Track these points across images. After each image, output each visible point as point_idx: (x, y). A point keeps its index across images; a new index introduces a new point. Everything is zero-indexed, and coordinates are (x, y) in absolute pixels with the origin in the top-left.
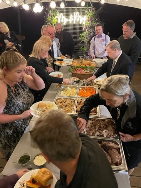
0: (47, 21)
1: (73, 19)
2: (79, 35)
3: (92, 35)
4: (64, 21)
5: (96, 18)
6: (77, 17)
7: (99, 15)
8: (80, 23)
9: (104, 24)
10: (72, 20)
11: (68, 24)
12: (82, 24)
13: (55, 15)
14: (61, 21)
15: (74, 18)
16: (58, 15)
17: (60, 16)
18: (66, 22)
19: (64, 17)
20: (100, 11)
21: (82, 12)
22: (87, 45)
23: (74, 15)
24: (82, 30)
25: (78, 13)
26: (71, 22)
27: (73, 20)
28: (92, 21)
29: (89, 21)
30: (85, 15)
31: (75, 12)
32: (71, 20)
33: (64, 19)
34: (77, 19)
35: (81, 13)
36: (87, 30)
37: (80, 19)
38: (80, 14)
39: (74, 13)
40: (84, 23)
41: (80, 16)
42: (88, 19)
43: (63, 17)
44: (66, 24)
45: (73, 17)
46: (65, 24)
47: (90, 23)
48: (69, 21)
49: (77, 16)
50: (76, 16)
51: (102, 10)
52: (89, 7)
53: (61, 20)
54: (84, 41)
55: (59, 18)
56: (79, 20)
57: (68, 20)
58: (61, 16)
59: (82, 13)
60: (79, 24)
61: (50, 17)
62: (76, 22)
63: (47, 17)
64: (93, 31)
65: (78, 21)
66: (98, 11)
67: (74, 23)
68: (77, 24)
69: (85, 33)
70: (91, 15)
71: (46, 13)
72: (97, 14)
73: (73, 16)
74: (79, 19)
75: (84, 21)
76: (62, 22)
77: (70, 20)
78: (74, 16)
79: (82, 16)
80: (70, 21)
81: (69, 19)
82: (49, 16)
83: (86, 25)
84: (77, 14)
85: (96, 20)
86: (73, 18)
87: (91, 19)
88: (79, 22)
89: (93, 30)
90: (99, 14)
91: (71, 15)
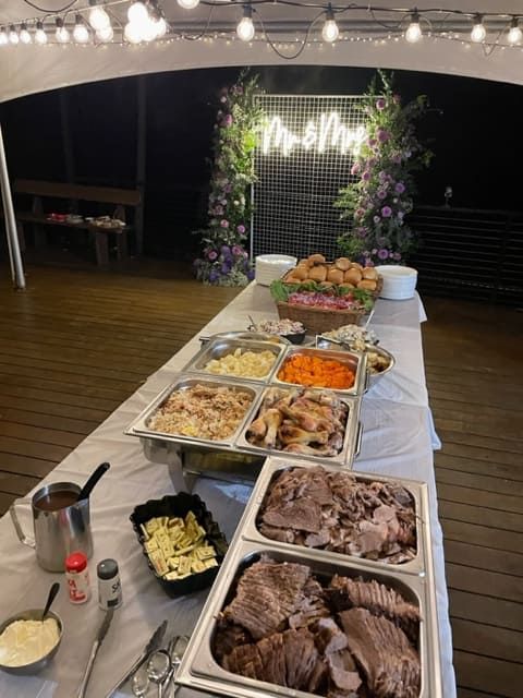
0: (222, 142)
1: (318, 135)
2: (336, 194)
3: (382, 194)
4: (285, 142)
5: (404, 135)
6: (332, 131)
7: (413, 121)
8: (343, 152)
9: (432, 154)
10: (315, 139)
11: (296, 154)
12: (348, 157)
13: (252, 121)
14: (271, 144)
15: (321, 133)
16: (262, 121)
17: (272, 127)
18: (290, 147)
19: (285, 130)
20: (419, 109)
21: (352, 111)
22: (361, 229)
23: (322, 124)
24: (346, 176)
25: (335, 115)
26: (307, 148)
27: (318, 141)
28: (387, 143)
29: (373, 142)
30: (360, 121)
31: (325, 110)
32: (309, 140)
33: (285, 137)
34: (331, 136)
35: (347, 116)
36: (366, 176)
37: (343, 139)
38: (342, 121)
39: (323, 116)
40: (356, 153)
41: (343, 127)
42: (371, 136)
43: (282, 131)
44: (292, 154)
45: (318, 131)
46: (286, 153)
47: (376, 150)
48: (300, 145)
49: (332, 126)
50: (328, 127)
51: (425, 103)
52: (377, 93)
53: (272, 139)
54: (352, 218)
55: (266, 133)
56: (340, 141)
57: (299, 142)
58: (276, 124)
59: (352, 116)
60: (339, 156)
61: (235, 127)
62: (326, 146)
63: (225, 127)
64: (387, 180)
65: (334, 143)
66: (408, 109)
67: (321, 149)
68: (332, 154)
69: (359, 185)
70: (384, 121)
71: (220, 112)
72: (407, 117)
73: (319, 126)
74: (340, 136)
75: (357, 145)
76: (277, 145)
77: (305, 139)
78: (322, 128)
79: (351, 127)
80: (304, 143)
81: (301, 135)
82: (230, 122)
83: (362, 159)
84: (331, 118)
85: (400, 139)
86: (315, 134)
87: (381, 137)
88: (339, 147)
89: (389, 176)
90: (413, 119)
91: (311, 125)
